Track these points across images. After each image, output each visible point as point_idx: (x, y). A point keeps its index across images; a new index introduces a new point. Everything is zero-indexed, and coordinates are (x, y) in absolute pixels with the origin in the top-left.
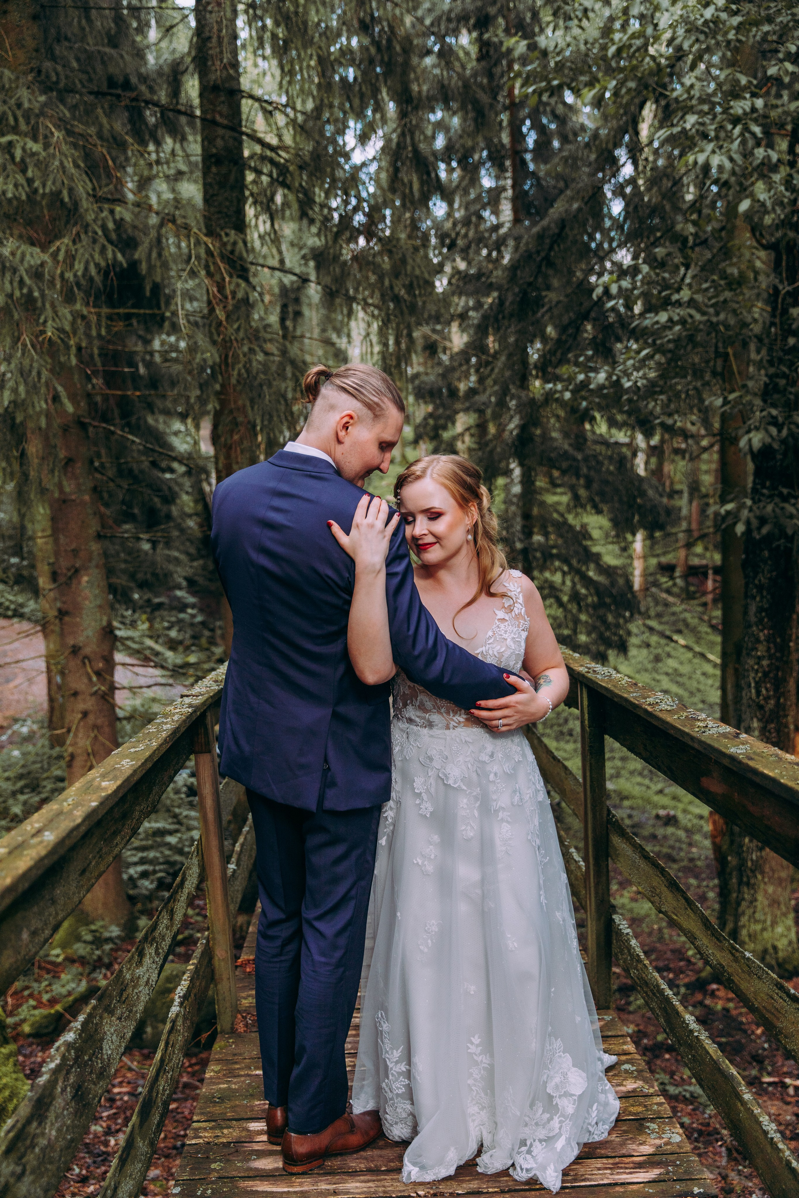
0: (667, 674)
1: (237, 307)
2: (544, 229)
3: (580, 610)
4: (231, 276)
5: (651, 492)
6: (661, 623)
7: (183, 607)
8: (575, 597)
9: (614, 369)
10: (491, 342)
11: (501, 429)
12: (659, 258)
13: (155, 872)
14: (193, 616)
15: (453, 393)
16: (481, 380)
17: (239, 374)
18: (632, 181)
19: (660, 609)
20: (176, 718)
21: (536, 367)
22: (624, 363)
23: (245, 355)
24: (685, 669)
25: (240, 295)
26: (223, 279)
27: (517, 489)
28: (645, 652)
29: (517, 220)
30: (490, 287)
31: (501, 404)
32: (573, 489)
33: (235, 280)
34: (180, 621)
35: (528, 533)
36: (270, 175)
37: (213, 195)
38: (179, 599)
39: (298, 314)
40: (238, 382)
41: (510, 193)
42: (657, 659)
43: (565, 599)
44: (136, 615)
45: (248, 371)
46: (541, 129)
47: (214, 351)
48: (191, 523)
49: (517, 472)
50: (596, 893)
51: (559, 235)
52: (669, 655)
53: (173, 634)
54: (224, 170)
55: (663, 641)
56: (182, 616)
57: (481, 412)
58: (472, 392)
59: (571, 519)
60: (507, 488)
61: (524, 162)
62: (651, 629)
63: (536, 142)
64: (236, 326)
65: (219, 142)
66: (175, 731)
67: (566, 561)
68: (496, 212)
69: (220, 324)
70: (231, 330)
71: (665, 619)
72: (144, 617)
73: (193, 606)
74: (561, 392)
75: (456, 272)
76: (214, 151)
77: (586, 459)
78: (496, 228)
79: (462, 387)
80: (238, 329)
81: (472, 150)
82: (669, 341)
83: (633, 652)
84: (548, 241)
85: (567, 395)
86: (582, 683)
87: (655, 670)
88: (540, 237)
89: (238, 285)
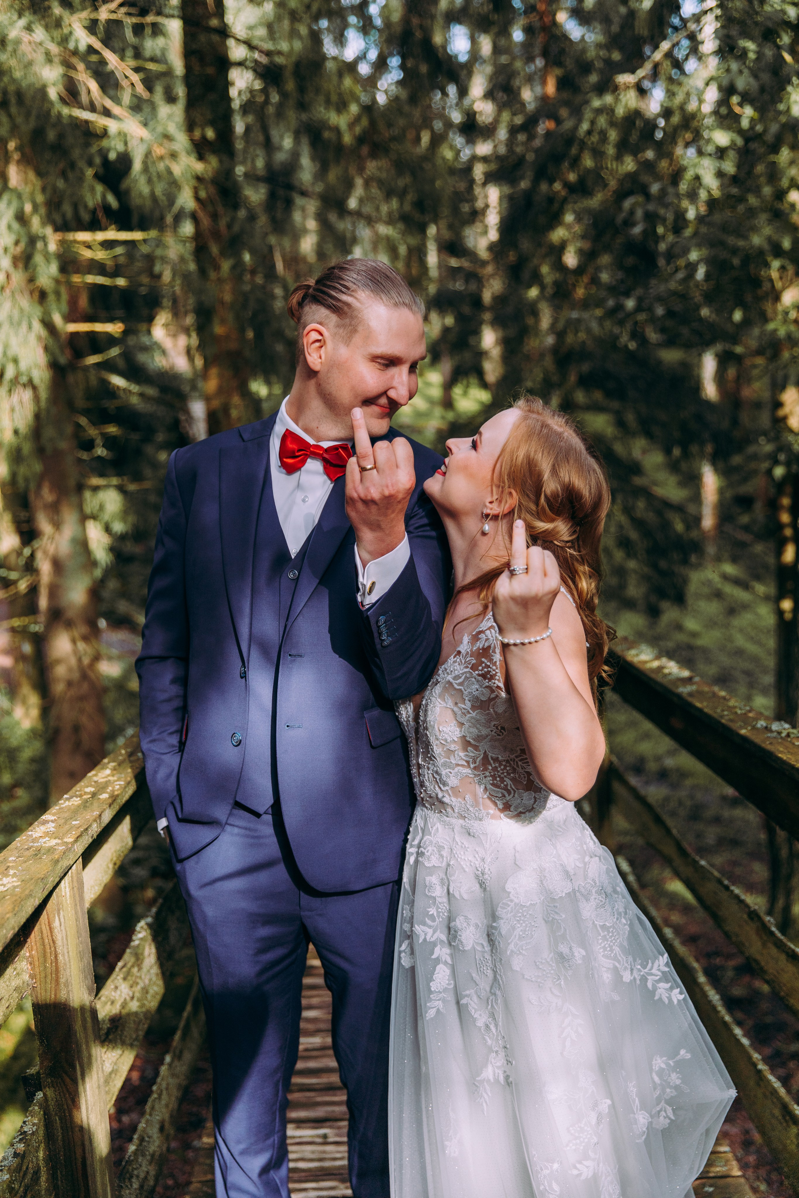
0: (742, 630)
6: (736, 566)
8: (624, 542)
28: (714, 604)
42: (731, 612)
52: (745, 608)
62: (724, 576)
71: (742, 562)
87: (728, 625)
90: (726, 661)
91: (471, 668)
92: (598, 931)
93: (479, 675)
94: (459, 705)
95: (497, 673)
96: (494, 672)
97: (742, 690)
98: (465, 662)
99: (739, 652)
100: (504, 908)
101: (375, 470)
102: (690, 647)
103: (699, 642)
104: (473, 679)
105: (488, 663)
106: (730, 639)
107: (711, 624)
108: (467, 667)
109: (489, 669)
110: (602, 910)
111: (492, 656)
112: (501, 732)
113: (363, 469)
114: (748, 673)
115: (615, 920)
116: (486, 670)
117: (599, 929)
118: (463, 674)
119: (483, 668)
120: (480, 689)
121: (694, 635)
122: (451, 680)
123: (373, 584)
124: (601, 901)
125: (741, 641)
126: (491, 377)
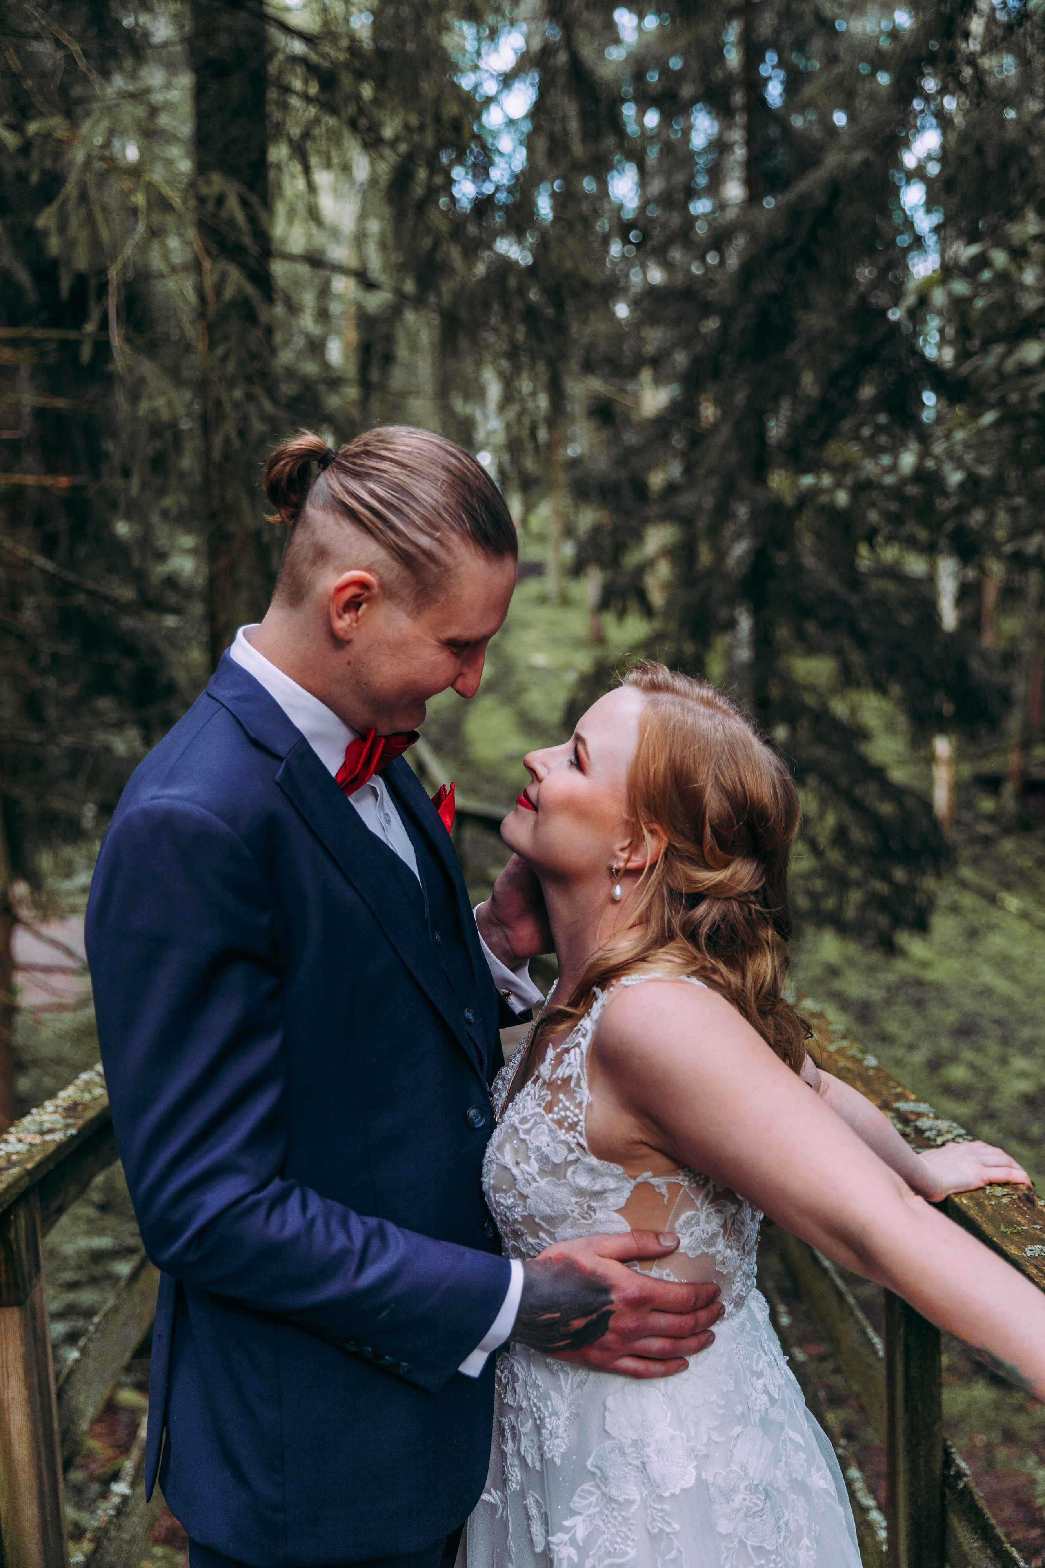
0: (989, 959)
3: (850, 860)
6: (979, 871)
8: (840, 836)
9: (928, 448)
10: (708, 407)
11: (721, 554)
15: (640, 489)
16: (688, 470)
19: (977, 848)
21: (780, 448)
23: (236, 405)
24: (1019, 951)
27: (744, 654)
28: (953, 922)
29: (751, 199)
30: (706, 309)
31: (723, 512)
32: (839, 656)
41: (740, 152)
42: (973, 934)
43: (823, 841)
45: (242, 435)
49: (745, 624)
51: (828, 210)
52: (991, 929)
55: (981, 904)
57: (686, 521)
58: (671, 489)
59: (835, 704)
60: (729, 655)
62: (965, 885)
64: (221, 350)
65: (223, 40)
67: (828, 777)
71: (987, 865)
74: (830, 491)
75: (647, 289)
76: (212, 53)
77: (866, 605)
79: (657, 480)
84: (807, 220)
85: (842, 498)
87: (970, 952)
90: (970, 1005)
91: (545, 1109)
92: (750, 1556)
93: (553, 1120)
94: (522, 1165)
95: (579, 1121)
96: (576, 1119)
97: (994, 1048)
98: (540, 1096)
99: (987, 992)
100: (584, 1498)
102: (919, 983)
103: (931, 975)
104: (545, 1126)
105: (567, 1104)
106: (974, 974)
107: (948, 951)
108: (539, 1105)
109: (568, 1113)
110: (757, 1520)
111: (575, 1092)
112: (587, 1213)
114: (999, 1022)
115: (781, 1540)
116: (563, 1113)
117: (751, 1552)
118: (533, 1116)
119: (560, 1110)
120: (551, 1144)
121: (925, 965)
122: (517, 1124)
124: (756, 1505)
125: (989, 976)
126: (657, 598)
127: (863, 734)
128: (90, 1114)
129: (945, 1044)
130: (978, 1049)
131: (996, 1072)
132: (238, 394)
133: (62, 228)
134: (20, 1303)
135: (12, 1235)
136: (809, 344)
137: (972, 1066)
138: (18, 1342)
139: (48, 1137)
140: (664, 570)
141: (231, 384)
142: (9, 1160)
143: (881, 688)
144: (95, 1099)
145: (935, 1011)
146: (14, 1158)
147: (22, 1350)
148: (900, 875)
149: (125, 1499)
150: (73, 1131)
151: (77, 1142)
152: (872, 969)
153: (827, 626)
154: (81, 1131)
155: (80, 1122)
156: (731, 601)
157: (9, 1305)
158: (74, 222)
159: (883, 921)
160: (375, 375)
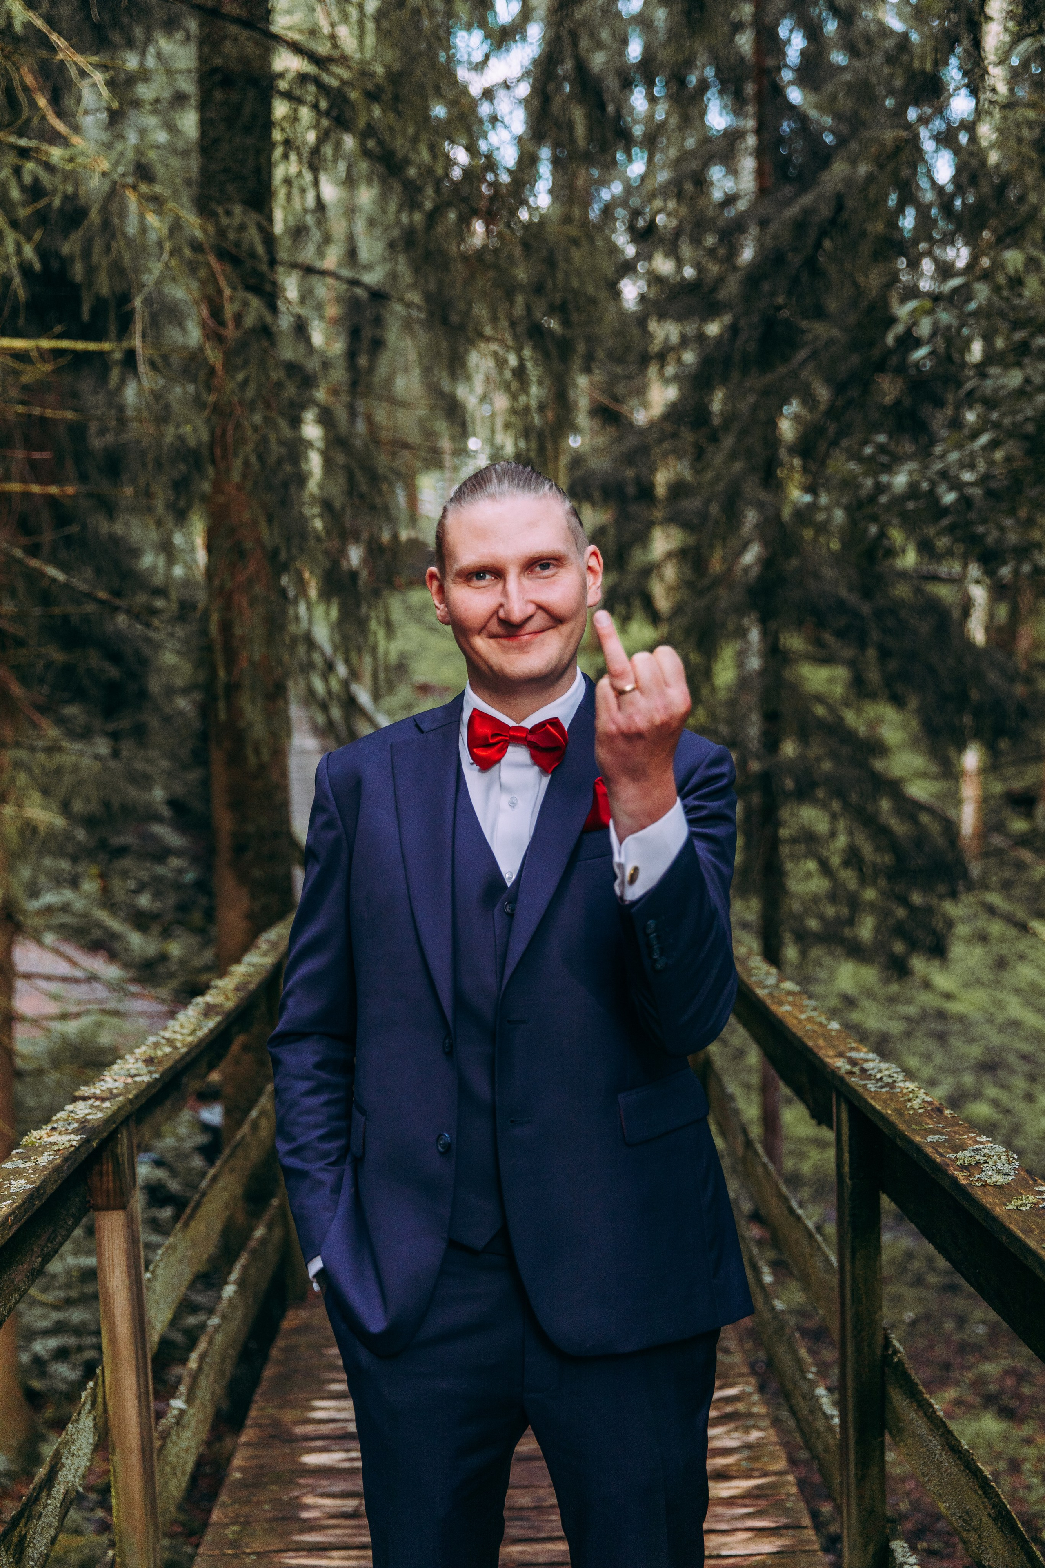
0: (1017, 991)
1: (243, 345)
2: (807, 212)
3: (863, 881)
4: (234, 288)
5: (992, 676)
6: (1009, 897)
7: (162, 854)
8: (853, 857)
9: (925, 467)
10: (717, 402)
12: (1011, 269)
13: (80, 1349)
14: (180, 871)
15: (646, 492)
16: (698, 470)
17: (246, 464)
18: (969, 127)
19: (1008, 873)
20: (43, 1160)
21: (793, 450)
22: (943, 456)
23: (256, 429)
25: (249, 321)
26: (220, 292)
27: (755, 663)
28: (978, 951)
29: (763, 191)
30: (712, 310)
32: (853, 665)
33: (242, 294)
34: (157, 880)
35: (771, 743)
36: (315, 107)
37: (216, 141)
38: (155, 839)
39: (378, 344)
40: (244, 476)
41: (751, 141)
42: (1001, 964)
43: (835, 861)
44: (80, 869)
45: (261, 458)
46: (813, 32)
47: (200, 423)
48: (182, 703)
49: (754, 635)
50: (861, 1497)
51: (833, 222)
52: (1022, 957)
53: (144, 901)
54: (235, 97)
55: (1012, 932)
56: (160, 870)
58: (679, 489)
59: (850, 717)
60: (739, 662)
61: (778, 91)
62: (991, 911)
63: (803, 53)
64: (240, 377)
65: (228, 47)
66: (32, 1196)
67: (839, 792)
68: (733, 171)
69: (212, 371)
70: (231, 386)
71: (1017, 891)
72: (94, 870)
73: (179, 853)
74: (828, 509)
75: (655, 279)
76: (219, 62)
77: (879, 614)
78: (730, 200)
79: (662, 479)
80: (245, 383)
81: (688, 64)
82: (1027, 420)
83: (958, 950)
84: (813, 233)
86: (839, 1094)
87: (997, 983)
88: (800, 226)
89: (246, 304)
90: (996, 1039)
97: (1020, 1083)
99: (1015, 1024)
101: (637, 693)
102: (942, 1015)
103: (954, 1007)
106: (1001, 1005)
107: (973, 982)
113: (620, 693)
114: (1025, 1057)
121: (948, 996)
123: (636, 870)
125: (1016, 1009)
126: (663, 602)
127: (878, 748)
128: (167, 1065)
129: (968, 1080)
130: (1004, 1086)
131: (1021, 1107)
132: (257, 418)
133: (87, 253)
134: (123, 1207)
135: (119, 1150)
136: (814, 355)
137: (995, 1103)
138: (122, 1239)
139: (138, 1079)
140: (670, 572)
141: (251, 406)
142: (111, 1092)
143: (898, 701)
144: (166, 1055)
145: (958, 1044)
146: (115, 1091)
147: (125, 1246)
148: (917, 898)
149: (182, 1412)
150: (157, 1076)
151: (159, 1086)
152: (892, 1000)
153: (840, 634)
154: (162, 1075)
155: (161, 1069)
156: (740, 611)
157: (115, 1209)
158: (98, 247)
159: (899, 947)
160: (363, 361)
